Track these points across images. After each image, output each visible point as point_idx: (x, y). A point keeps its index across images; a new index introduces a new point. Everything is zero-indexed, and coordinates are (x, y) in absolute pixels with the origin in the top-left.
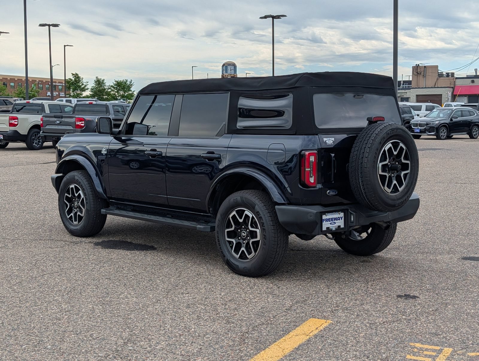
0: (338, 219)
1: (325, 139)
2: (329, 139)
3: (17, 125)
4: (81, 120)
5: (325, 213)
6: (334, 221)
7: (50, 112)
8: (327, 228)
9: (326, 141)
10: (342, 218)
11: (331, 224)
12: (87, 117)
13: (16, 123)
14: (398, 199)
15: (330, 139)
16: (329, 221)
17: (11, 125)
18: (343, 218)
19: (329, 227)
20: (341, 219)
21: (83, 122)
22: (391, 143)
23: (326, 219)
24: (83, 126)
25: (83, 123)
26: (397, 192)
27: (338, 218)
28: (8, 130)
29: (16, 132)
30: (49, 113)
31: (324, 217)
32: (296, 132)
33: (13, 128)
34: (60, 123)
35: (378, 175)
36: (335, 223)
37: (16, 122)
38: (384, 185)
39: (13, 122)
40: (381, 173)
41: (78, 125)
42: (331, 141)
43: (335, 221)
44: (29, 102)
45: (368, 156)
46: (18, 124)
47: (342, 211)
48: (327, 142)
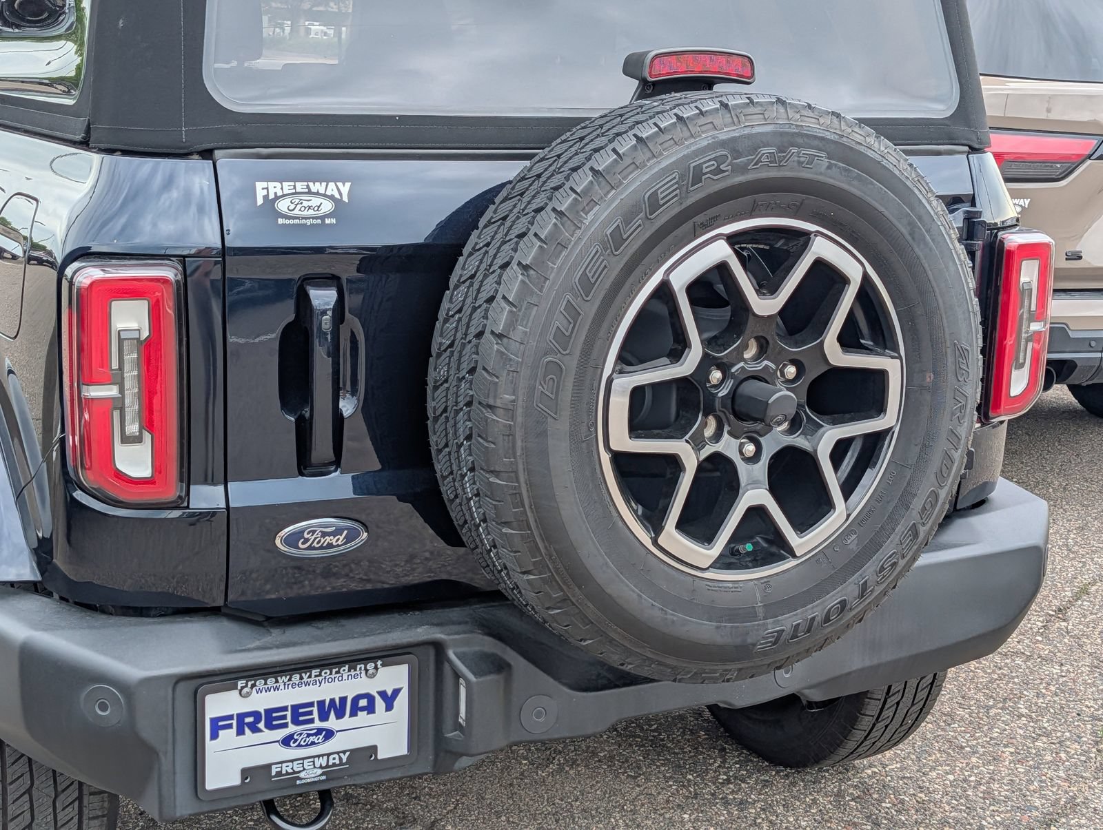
0: (363, 704)
1: (262, 189)
2: (300, 186)
5: (225, 678)
6: (318, 724)
8: (247, 772)
9: (270, 203)
10: (390, 700)
11: (286, 741)
14: (775, 608)
15: (315, 187)
16: (270, 726)
18: (402, 702)
19: (268, 767)
20: (380, 704)
22: (732, 239)
23: (241, 717)
26: (782, 558)
27: (356, 699)
31: (219, 704)
32: (88, 130)
35: (605, 458)
36: (329, 734)
38: (654, 521)
40: (623, 440)
42: (315, 201)
43: (332, 723)
45: (511, 324)
48: (282, 206)
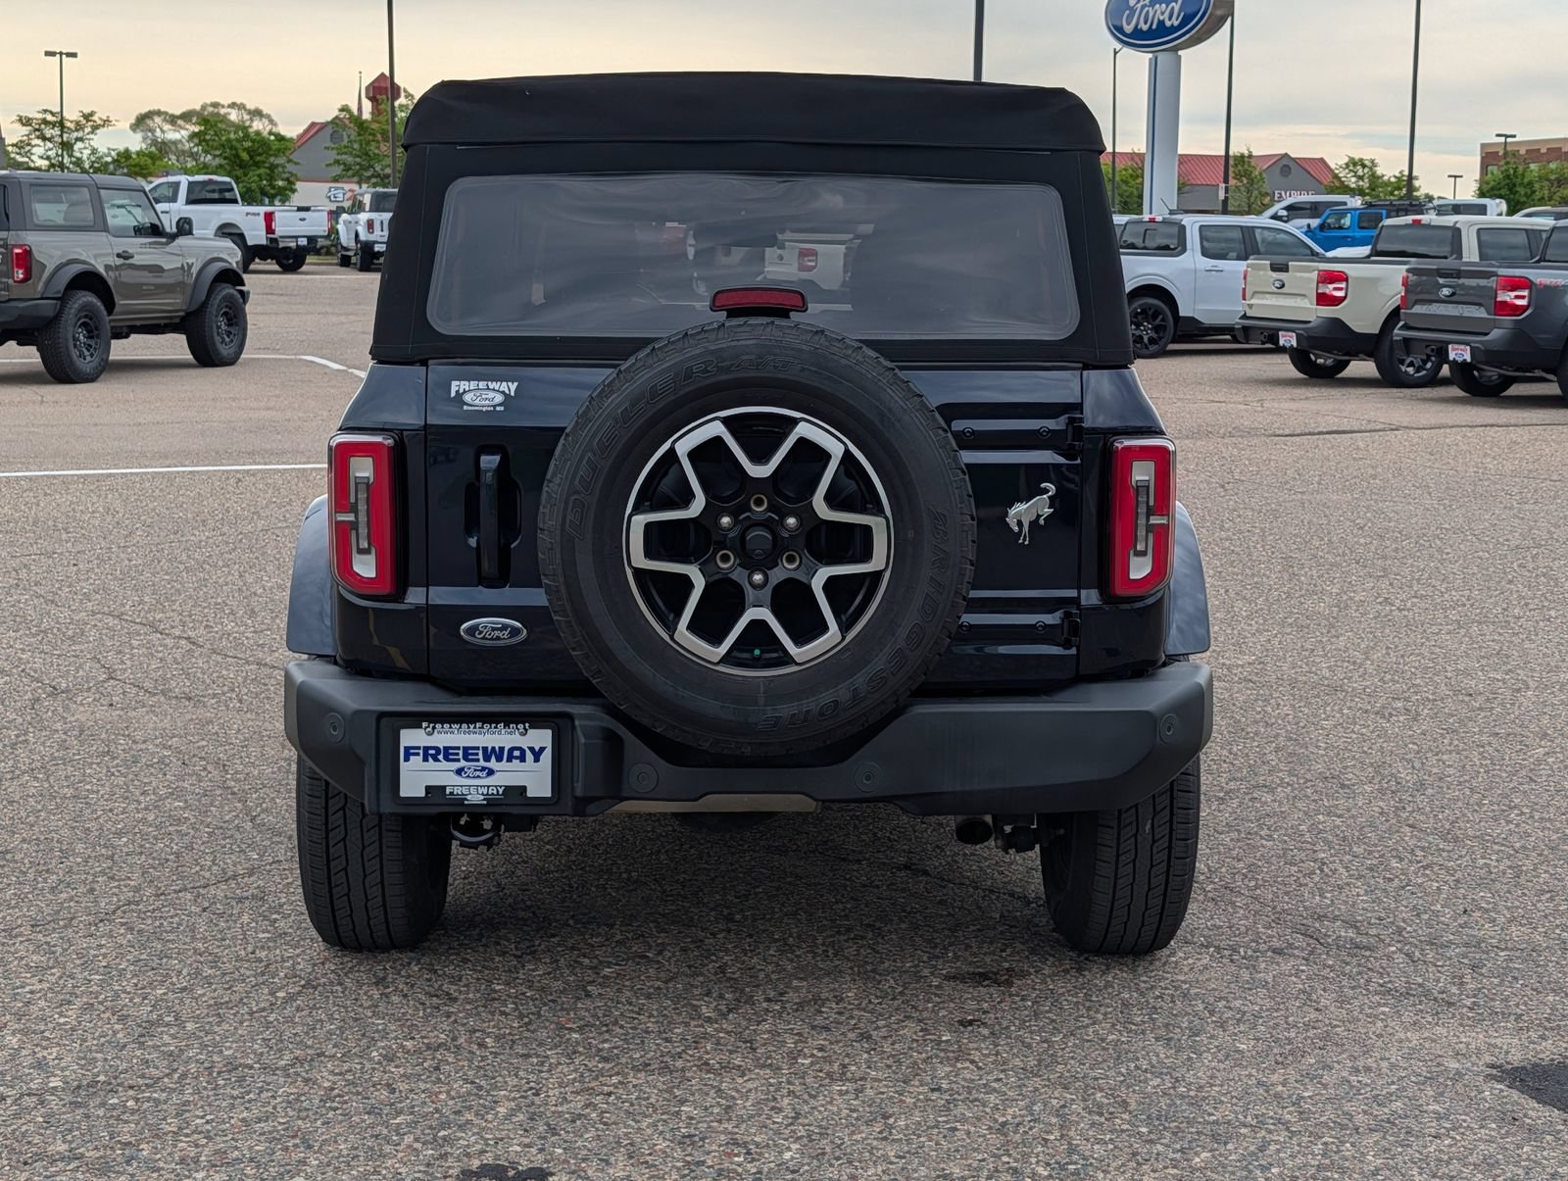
0: (517, 754)
1: (456, 386)
2: (482, 384)
3: (1341, 300)
4: (1515, 284)
5: (414, 720)
6: (482, 763)
7: (1481, 259)
8: (428, 789)
9: (460, 395)
10: (537, 755)
11: (459, 772)
12: (1541, 276)
13: (1341, 294)
14: (775, 699)
15: (492, 385)
16: (447, 759)
17: (1324, 299)
18: (547, 757)
19: (444, 788)
20: (529, 756)
21: (1525, 293)
22: (726, 421)
23: (426, 749)
24: (1524, 309)
25: (1523, 297)
26: (783, 664)
27: (512, 749)
28: (1312, 318)
29: (1337, 324)
30: (1477, 260)
33: (1328, 311)
34: (1453, 294)
35: (629, 573)
36: (491, 772)
37: (1341, 289)
38: (669, 621)
39: (1329, 289)
40: (640, 560)
41: (1505, 302)
42: (491, 395)
43: (493, 764)
44: (1419, 221)
46: (1345, 298)
47: (536, 720)
48: (467, 398)
